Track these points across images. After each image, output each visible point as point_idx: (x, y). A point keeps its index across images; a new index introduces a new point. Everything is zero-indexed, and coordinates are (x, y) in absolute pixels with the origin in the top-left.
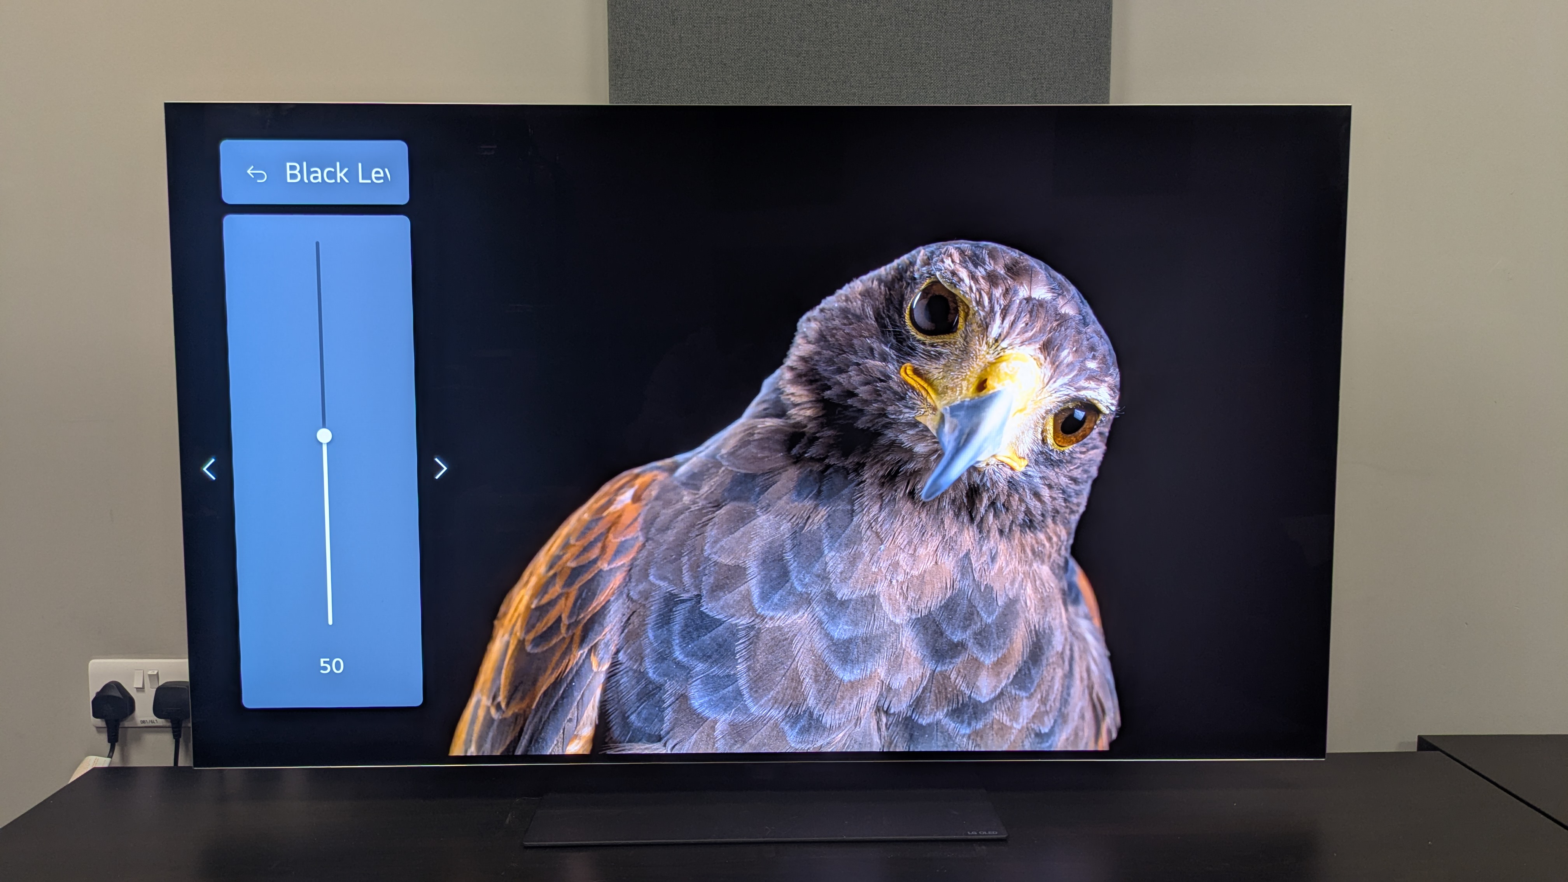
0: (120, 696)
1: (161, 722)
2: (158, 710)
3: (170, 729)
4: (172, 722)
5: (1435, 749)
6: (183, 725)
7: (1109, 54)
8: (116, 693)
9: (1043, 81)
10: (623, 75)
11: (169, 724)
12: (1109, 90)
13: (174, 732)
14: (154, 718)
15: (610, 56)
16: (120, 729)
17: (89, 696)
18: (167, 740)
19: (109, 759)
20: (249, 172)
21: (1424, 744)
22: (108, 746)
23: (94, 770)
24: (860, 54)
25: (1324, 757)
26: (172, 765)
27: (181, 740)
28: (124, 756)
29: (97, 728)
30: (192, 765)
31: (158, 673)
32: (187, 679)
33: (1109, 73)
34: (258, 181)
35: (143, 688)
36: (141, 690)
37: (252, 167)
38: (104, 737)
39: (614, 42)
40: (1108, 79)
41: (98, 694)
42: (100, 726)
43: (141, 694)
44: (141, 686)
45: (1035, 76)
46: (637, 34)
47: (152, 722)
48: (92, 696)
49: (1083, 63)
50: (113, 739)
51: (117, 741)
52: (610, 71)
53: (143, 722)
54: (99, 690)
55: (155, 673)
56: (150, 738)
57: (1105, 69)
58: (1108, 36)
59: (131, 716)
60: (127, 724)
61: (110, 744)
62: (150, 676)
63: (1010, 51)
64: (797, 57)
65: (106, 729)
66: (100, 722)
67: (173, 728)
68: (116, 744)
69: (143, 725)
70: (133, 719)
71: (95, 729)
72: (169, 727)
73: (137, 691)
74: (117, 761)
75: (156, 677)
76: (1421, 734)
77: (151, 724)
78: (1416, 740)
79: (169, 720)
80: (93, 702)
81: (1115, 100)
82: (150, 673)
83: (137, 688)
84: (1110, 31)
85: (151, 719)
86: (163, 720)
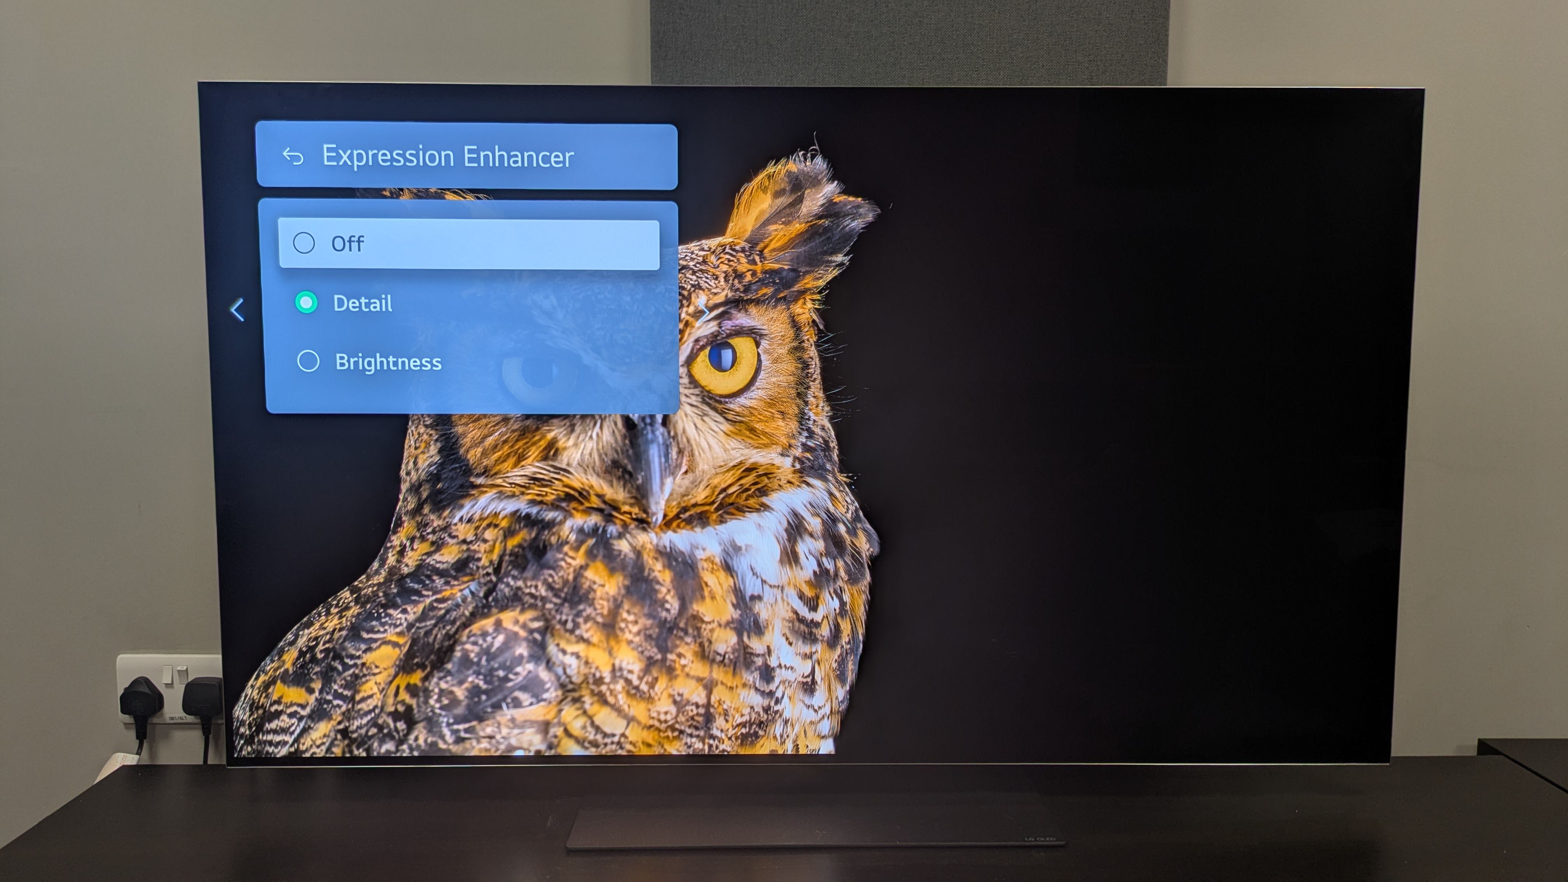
0: (149, 692)
1: (190, 719)
2: (188, 706)
3: (200, 726)
4: (201, 718)
5: (1498, 753)
6: (213, 722)
7: (1167, 36)
8: (144, 689)
9: (1099, 63)
10: (666, 56)
11: (198, 721)
12: (1166, 73)
13: (203, 729)
14: (184, 715)
15: (652, 37)
16: (148, 726)
17: (117, 693)
18: (196, 737)
19: (137, 756)
20: (285, 154)
21: (1485, 747)
22: (136, 743)
23: (124, 768)
24: (910, 35)
25: (1389, 762)
26: (202, 763)
27: (211, 736)
28: (152, 754)
29: (125, 724)
30: (225, 763)
31: (187, 669)
32: (221, 676)
33: (1167, 55)
34: (295, 164)
35: (172, 684)
36: (170, 686)
37: (288, 149)
38: (132, 734)
39: (655, 22)
40: (1166, 62)
41: (126, 689)
42: (128, 722)
43: (170, 691)
44: (170, 682)
45: (1091, 57)
46: (681, 14)
47: (181, 718)
48: (120, 692)
49: (1141, 45)
50: (141, 736)
51: (145, 738)
52: (652, 53)
53: (172, 718)
54: (127, 685)
55: (185, 668)
56: (179, 735)
57: (1163, 52)
58: (1166, 18)
59: (159, 713)
60: (155, 720)
61: (138, 741)
62: (179, 671)
63: (1066, 32)
64: (846, 38)
65: (134, 726)
66: (128, 719)
67: (203, 725)
68: (145, 741)
69: (172, 722)
70: (162, 715)
71: (122, 726)
72: (197, 724)
73: (166, 687)
74: (145, 759)
75: (185, 673)
76: (1483, 736)
77: (180, 721)
78: (1476, 743)
79: (198, 717)
80: (121, 698)
81: (1173, 82)
82: (179, 668)
83: (166, 684)
84: (1168, 13)
85: (180, 715)
86: (192, 717)
